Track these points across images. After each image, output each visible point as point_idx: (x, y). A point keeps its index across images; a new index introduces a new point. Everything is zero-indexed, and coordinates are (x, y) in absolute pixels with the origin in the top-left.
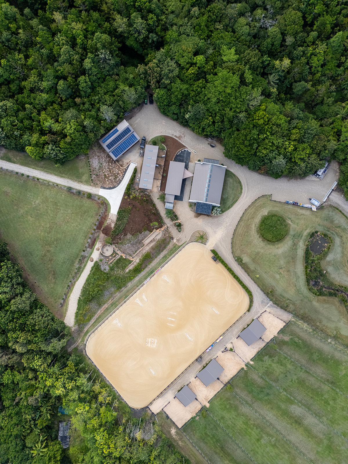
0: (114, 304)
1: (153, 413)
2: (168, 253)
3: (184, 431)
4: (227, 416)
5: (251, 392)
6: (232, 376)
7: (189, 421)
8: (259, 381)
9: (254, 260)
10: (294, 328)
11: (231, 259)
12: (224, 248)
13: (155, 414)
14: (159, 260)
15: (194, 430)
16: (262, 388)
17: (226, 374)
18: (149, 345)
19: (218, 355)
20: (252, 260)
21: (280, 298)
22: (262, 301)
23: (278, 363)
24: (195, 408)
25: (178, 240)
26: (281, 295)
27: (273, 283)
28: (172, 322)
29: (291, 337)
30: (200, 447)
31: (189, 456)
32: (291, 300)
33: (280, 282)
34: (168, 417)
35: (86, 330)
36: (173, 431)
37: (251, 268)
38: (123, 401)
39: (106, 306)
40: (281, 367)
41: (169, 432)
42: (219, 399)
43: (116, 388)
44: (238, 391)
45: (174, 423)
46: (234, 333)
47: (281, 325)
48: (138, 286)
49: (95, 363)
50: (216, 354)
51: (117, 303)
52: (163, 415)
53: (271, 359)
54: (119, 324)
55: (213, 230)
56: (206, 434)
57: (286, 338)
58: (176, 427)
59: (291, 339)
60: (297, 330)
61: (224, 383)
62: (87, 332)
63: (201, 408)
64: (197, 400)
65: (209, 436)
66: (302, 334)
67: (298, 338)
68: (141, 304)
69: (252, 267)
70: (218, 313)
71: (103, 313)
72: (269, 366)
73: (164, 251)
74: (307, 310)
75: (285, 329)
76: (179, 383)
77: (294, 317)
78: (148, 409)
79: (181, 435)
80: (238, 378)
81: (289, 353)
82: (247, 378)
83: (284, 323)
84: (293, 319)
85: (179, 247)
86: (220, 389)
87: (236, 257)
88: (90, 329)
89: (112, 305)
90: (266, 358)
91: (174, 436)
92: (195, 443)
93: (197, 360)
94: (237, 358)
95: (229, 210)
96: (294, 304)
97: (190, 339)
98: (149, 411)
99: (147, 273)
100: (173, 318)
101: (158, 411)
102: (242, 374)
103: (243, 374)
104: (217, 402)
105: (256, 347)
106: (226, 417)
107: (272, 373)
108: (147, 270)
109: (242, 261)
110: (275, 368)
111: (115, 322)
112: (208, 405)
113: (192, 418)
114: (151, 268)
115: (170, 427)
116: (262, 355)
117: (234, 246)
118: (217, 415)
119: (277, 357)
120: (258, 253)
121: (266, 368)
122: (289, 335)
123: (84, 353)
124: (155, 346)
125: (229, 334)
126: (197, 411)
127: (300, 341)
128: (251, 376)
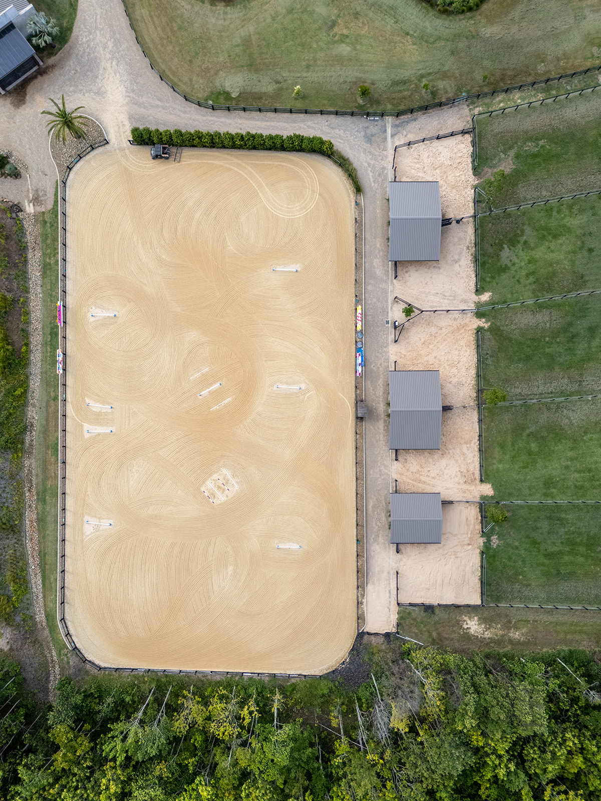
0: (45, 491)
1: (387, 635)
2: (44, 254)
3: (498, 599)
4: (553, 468)
5: (550, 364)
6: (473, 372)
7: (482, 567)
8: (543, 319)
9: (253, 66)
10: (498, 127)
11: (200, 118)
12: (157, 106)
13: (394, 630)
14: (39, 290)
15: (517, 574)
16: (565, 330)
17: (455, 380)
18: (221, 498)
19: (393, 358)
20: (250, 71)
21: (400, 91)
22: (366, 136)
23: (543, 238)
24: (468, 525)
25: (36, 200)
26: (395, 83)
27: (351, 73)
28: (218, 395)
29: (512, 153)
30: (567, 599)
31: (564, 641)
32: (430, 74)
33: (363, 56)
34: (429, 609)
35: (40, 617)
36: (473, 626)
37: (264, 90)
38: (293, 681)
39: (30, 517)
40: (560, 241)
41: (468, 637)
42: (497, 453)
43: (247, 668)
44: (520, 388)
45: (457, 607)
46: (379, 272)
47: (463, 147)
48: (55, 399)
49: (142, 665)
50: (387, 360)
51: (49, 483)
52: (414, 615)
53: (520, 246)
54: (105, 523)
55: (90, 91)
56: (549, 556)
57: (507, 166)
58: (470, 609)
59: (517, 156)
60: (510, 124)
61: (473, 403)
62: (50, 617)
63: (481, 511)
64: (451, 502)
65: (560, 553)
66: (531, 123)
67: (531, 139)
68: (106, 430)
69: (266, 86)
70: (298, 267)
71: (43, 538)
72: (532, 267)
73: (30, 256)
74: (486, 63)
75: (481, 149)
76: (374, 507)
77: (473, 103)
78: (366, 637)
79: (499, 616)
80: (490, 361)
81: (544, 193)
82: (510, 340)
83: (467, 136)
84: (476, 111)
85: (54, 210)
86: (476, 426)
87: (206, 100)
88: (51, 605)
89: (42, 500)
90: (506, 254)
91: (488, 635)
92: (548, 600)
93: (359, 419)
94: (445, 322)
95: (79, 13)
96: (445, 76)
97: (295, 388)
98: (373, 639)
99: (45, 344)
100: (211, 385)
101: (394, 618)
102: (491, 343)
103: (493, 342)
104: (500, 461)
105: (460, 254)
106: (554, 473)
107: (554, 273)
108: (37, 340)
109: (227, 95)
110: (550, 256)
111: (88, 530)
112: (487, 490)
113: (482, 553)
114: (40, 326)
115: (458, 624)
116: (490, 257)
117: (176, 80)
118: (530, 488)
119: (528, 230)
120: (247, 42)
121: (527, 276)
122: (505, 152)
123: (95, 671)
124: (235, 487)
125: (370, 288)
126: (479, 527)
127: (541, 143)
128: (513, 327)
